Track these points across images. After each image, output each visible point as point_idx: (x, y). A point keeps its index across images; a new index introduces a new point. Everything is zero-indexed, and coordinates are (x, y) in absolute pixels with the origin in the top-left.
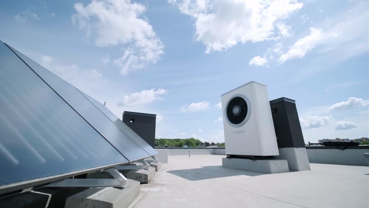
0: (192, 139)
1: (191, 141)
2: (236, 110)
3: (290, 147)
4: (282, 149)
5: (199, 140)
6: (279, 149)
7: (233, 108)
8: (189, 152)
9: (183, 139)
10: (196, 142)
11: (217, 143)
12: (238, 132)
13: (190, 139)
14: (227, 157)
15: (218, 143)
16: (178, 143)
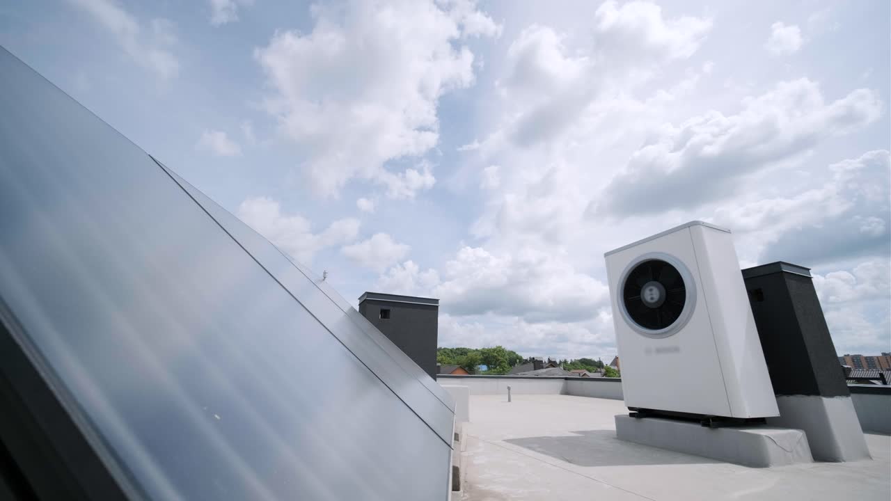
0: (499, 350)
1: (495, 354)
2: (652, 294)
3: (808, 394)
4: (785, 398)
5: (515, 353)
6: (776, 397)
7: (644, 284)
8: (509, 388)
9: (477, 350)
10: (507, 357)
11: (560, 362)
12: (659, 351)
13: (494, 350)
14: (631, 415)
15: (563, 360)
16: (464, 359)
